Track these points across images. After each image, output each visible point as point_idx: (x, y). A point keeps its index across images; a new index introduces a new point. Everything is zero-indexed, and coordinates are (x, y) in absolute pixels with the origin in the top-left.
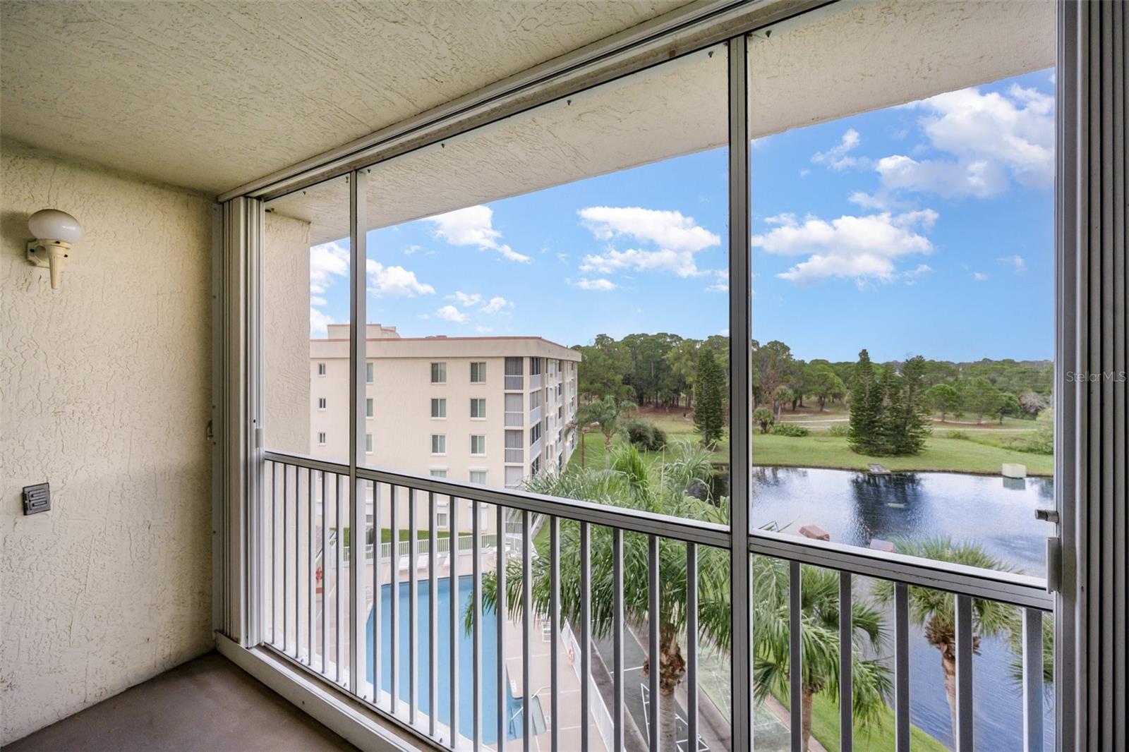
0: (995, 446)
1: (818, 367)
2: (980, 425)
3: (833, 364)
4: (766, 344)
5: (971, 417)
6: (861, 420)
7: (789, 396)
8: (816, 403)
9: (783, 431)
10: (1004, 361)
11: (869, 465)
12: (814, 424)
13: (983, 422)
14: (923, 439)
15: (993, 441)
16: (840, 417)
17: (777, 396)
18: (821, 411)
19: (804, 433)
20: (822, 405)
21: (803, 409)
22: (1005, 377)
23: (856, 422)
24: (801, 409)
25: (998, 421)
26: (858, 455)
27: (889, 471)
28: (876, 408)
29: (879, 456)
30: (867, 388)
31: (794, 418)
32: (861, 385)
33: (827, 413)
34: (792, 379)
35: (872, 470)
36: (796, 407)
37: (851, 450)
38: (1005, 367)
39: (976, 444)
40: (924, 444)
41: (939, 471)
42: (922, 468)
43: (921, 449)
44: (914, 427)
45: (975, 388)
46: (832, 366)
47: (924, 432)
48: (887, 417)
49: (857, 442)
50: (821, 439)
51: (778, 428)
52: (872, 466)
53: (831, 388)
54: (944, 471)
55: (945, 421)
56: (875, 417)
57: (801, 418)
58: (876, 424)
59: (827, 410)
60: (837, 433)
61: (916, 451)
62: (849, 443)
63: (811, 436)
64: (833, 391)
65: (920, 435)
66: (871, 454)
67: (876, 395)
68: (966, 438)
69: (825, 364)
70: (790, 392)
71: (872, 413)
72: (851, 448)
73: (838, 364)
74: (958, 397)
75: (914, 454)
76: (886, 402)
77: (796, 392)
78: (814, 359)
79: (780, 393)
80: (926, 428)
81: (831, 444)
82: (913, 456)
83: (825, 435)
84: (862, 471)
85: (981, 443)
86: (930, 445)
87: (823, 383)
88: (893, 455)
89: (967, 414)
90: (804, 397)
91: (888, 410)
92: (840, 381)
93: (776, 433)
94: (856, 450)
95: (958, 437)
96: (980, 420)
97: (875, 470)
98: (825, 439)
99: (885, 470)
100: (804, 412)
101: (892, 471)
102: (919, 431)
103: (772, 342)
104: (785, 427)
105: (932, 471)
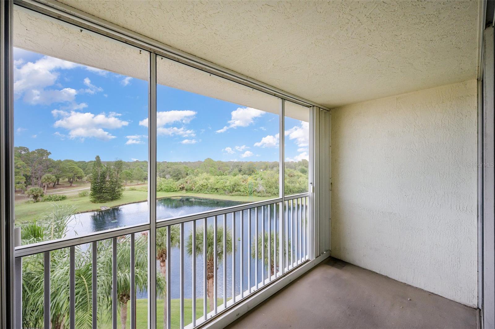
0: (144, 191)
1: (69, 163)
2: (138, 184)
3: (76, 162)
4: (34, 150)
5: (135, 182)
6: (96, 188)
7: (53, 180)
8: (68, 182)
9: (50, 199)
10: (144, 161)
11: (101, 207)
12: (68, 193)
13: (139, 183)
14: (122, 192)
15: (144, 190)
16: (82, 187)
17: (44, 180)
18: (71, 186)
19: (64, 198)
20: (71, 183)
21: (60, 186)
22: (145, 167)
23: (94, 189)
24: (58, 186)
25: (143, 182)
26: (95, 204)
27: (109, 208)
28: (103, 182)
29: (104, 202)
30: (99, 173)
31: (54, 191)
32: (97, 172)
33: (74, 187)
34: (54, 170)
35: (102, 209)
36: (56, 185)
37: (91, 202)
38: (145, 163)
39: (138, 191)
40: (123, 194)
41: (128, 204)
42: (121, 204)
43: (121, 196)
44: (118, 188)
45: (137, 171)
46: (76, 163)
47: (122, 190)
48: (108, 185)
49: (94, 198)
50: (74, 199)
51: (47, 198)
52: (102, 207)
53: (76, 174)
54: (130, 203)
55: (127, 184)
56: (103, 186)
57: (59, 191)
58: (103, 188)
59: (74, 185)
60: (83, 195)
61: (119, 198)
62: (90, 199)
63: (68, 199)
64: (78, 175)
65: (120, 191)
66: (101, 202)
67: (103, 176)
68: (135, 190)
69: (73, 162)
70: (54, 177)
71: (102, 184)
72: (91, 201)
73: (79, 162)
74: (131, 175)
75: (119, 199)
76: (108, 179)
77: (56, 177)
78: (65, 159)
79: (47, 178)
80: (123, 188)
81: (80, 201)
82: (118, 200)
83: (75, 197)
84: (97, 211)
85: (140, 191)
86: (124, 194)
87: (72, 172)
88: (110, 201)
89: (134, 181)
90: (61, 179)
91: (109, 182)
92: (81, 170)
93: (46, 200)
94: (94, 202)
95: (133, 190)
96: (138, 183)
97: (103, 209)
98: (76, 199)
99: (108, 207)
100: (60, 187)
101: (110, 208)
102: (120, 189)
103: (39, 149)
104: (51, 196)
105: (126, 204)
